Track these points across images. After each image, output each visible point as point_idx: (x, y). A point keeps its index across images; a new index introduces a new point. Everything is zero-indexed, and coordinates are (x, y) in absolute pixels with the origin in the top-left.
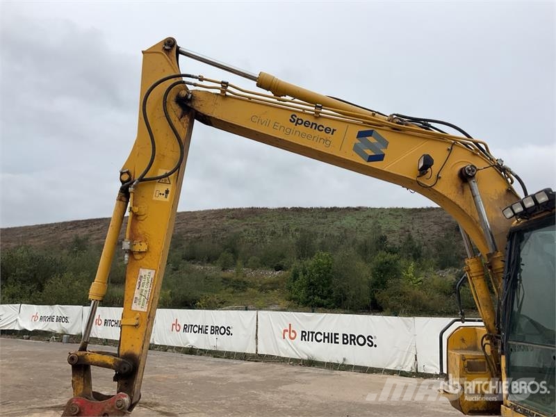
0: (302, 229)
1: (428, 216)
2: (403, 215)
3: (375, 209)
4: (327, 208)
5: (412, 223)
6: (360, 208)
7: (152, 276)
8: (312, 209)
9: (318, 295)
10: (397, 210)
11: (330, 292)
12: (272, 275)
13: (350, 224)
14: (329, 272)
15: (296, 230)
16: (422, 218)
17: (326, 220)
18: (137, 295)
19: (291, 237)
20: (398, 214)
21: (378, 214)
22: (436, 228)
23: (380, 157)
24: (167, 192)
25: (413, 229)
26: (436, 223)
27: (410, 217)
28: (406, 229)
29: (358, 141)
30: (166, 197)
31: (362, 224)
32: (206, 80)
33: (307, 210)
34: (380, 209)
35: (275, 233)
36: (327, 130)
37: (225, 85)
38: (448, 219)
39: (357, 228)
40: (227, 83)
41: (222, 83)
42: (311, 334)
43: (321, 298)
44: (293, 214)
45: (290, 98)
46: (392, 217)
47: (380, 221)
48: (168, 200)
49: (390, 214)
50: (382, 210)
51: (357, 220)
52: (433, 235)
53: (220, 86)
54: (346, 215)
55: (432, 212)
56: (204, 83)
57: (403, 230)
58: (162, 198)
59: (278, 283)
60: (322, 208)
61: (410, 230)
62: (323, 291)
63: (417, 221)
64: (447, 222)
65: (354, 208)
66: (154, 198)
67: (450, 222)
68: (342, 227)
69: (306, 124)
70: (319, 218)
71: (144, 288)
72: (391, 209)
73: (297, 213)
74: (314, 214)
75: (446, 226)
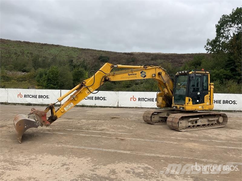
0: (31, 52)
1: (88, 52)
2: (78, 51)
3: (65, 47)
4: (42, 44)
5: (81, 55)
6: (58, 45)
8: (34, 43)
9: (52, 84)
10: (75, 48)
11: (57, 83)
12: (21, 74)
13: (55, 52)
14: (57, 75)
15: (27, 53)
16: (85, 53)
17: (43, 49)
19: (26, 56)
20: (75, 50)
21: (67, 49)
22: (91, 58)
25: (82, 57)
26: (91, 56)
27: (81, 52)
28: (79, 57)
31: (60, 53)
33: (32, 43)
34: (68, 47)
35: (16, 53)
38: (95, 55)
39: (58, 55)
43: (54, 85)
44: (25, 45)
46: (73, 51)
47: (68, 52)
49: (72, 50)
50: (68, 48)
51: (57, 51)
52: (90, 60)
54: (52, 48)
55: (89, 51)
57: (78, 57)
59: (25, 78)
60: (39, 43)
61: (81, 58)
62: (54, 82)
63: (84, 54)
64: (95, 56)
65: (55, 45)
67: (96, 56)
68: (50, 54)
70: (39, 48)
72: (72, 48)
73: (27, 44)
74: (36, 46)
75: (95, 57)
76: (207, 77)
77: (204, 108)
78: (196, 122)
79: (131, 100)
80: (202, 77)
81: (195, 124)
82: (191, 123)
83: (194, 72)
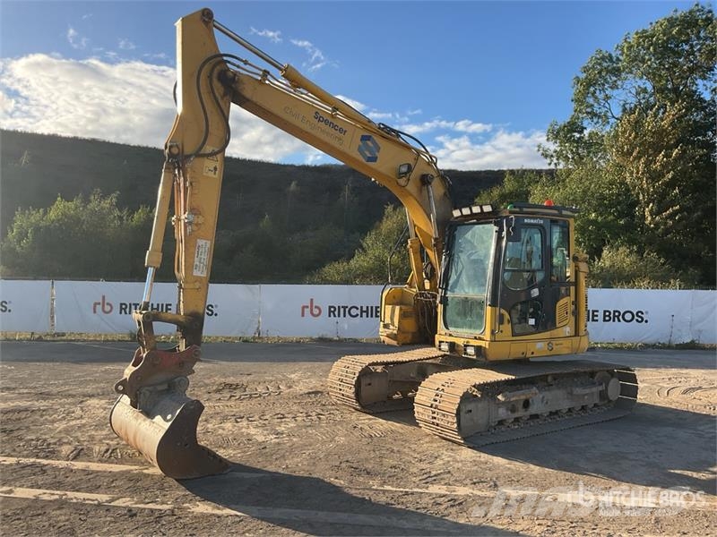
7: (208, 246)
18: (197, 263)
23: (374, 159)
24: (215, 169)
29: (361, 144)
30: (215, 173)
32: (250, 65)
36: (341, 130)
37: (266, 73)
40: (268, 73)
41: (265, 71)
42: (342, 310)
45: (306, 92)
48: (216, 176)
53: (261, 73)
56: (247, 67)
58: (211, 174)
66: (205, 174)
69: (326, 122)
71: (202, 256)
76: (565, 229)
77: (555, 347)
78: (526, 404)
79: (303, 315)
80: (548, 231)
81: (521, 413)
82: (507, 409)
83: (517, 210)
